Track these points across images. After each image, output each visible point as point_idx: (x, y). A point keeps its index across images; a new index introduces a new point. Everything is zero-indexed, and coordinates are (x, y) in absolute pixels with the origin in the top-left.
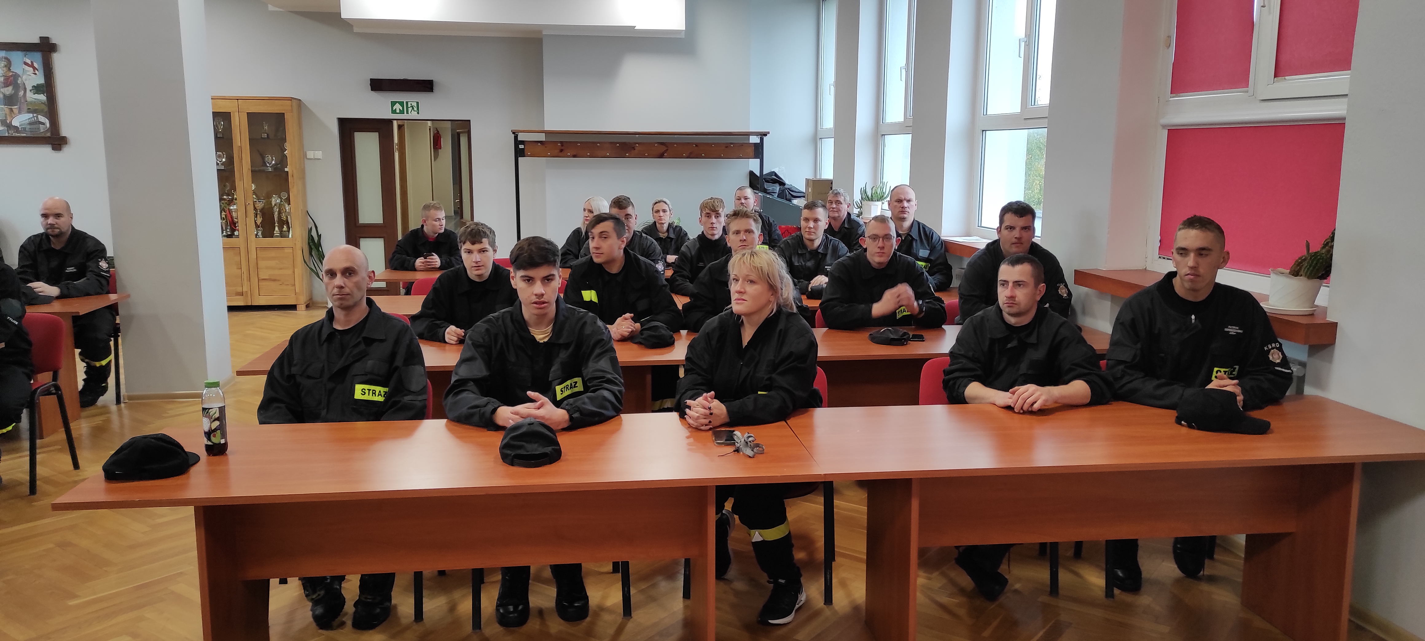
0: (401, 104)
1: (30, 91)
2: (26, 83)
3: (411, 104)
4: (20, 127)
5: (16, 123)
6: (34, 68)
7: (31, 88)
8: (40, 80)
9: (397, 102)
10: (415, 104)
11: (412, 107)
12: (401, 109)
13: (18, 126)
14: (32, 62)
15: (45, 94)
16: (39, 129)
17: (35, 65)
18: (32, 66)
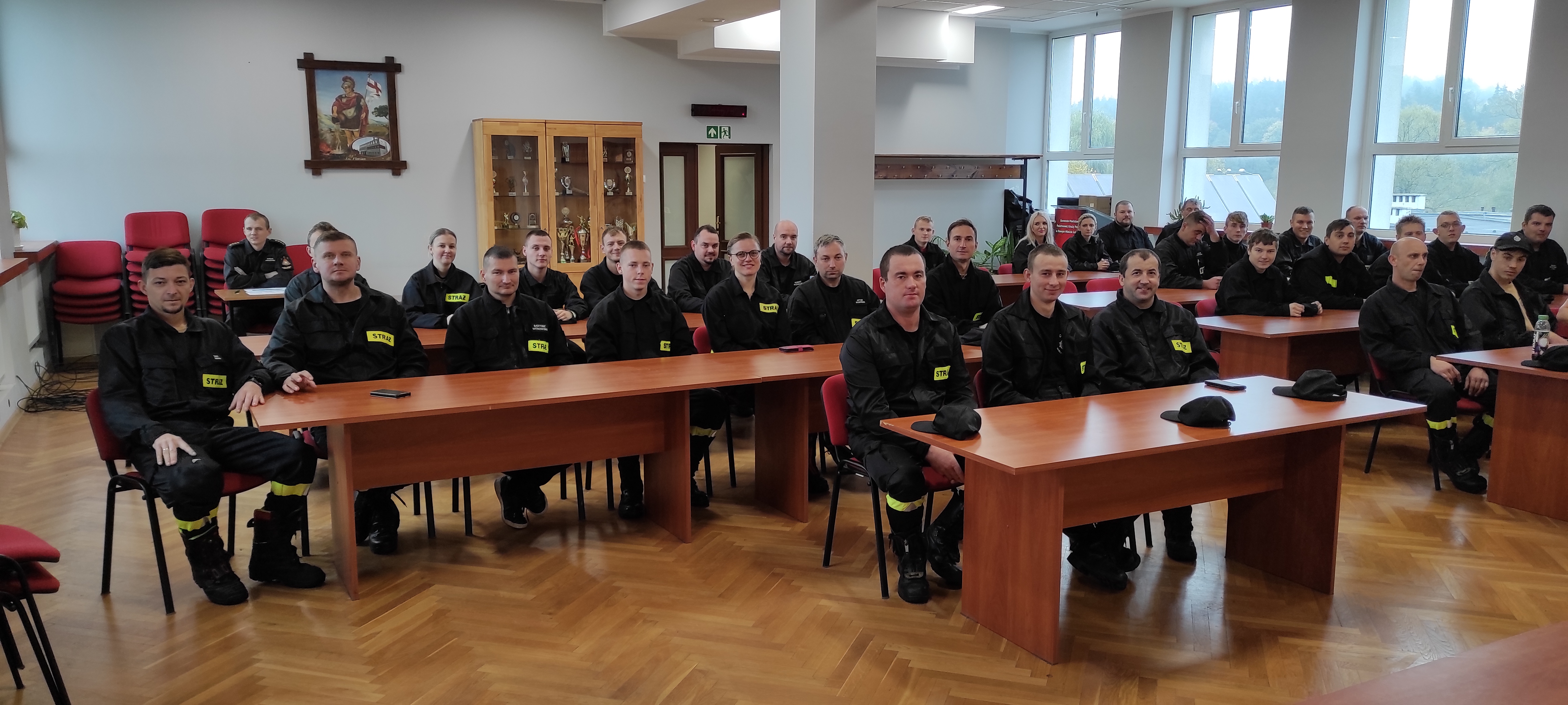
0: (716, 128)
1: (373, 113)
2: (369, 105)
3: (724, 129)
4: (360, 152)
5: (356, 146)
6: (378, 90)
7: (373, 110)
8: (383, 102)
9: (712, 127)
10: (727, 129)
11: (725, 131)
12: (715, 134)
13: (359, 150)
14: (376, 84)
15: (388, 117)
16: (379, 153)
17: (379, 86)
18: (375, 87)
